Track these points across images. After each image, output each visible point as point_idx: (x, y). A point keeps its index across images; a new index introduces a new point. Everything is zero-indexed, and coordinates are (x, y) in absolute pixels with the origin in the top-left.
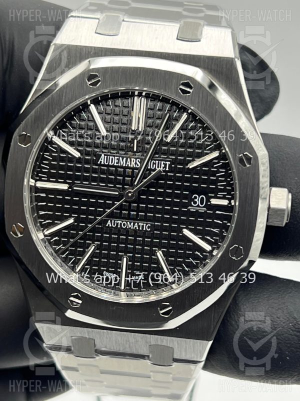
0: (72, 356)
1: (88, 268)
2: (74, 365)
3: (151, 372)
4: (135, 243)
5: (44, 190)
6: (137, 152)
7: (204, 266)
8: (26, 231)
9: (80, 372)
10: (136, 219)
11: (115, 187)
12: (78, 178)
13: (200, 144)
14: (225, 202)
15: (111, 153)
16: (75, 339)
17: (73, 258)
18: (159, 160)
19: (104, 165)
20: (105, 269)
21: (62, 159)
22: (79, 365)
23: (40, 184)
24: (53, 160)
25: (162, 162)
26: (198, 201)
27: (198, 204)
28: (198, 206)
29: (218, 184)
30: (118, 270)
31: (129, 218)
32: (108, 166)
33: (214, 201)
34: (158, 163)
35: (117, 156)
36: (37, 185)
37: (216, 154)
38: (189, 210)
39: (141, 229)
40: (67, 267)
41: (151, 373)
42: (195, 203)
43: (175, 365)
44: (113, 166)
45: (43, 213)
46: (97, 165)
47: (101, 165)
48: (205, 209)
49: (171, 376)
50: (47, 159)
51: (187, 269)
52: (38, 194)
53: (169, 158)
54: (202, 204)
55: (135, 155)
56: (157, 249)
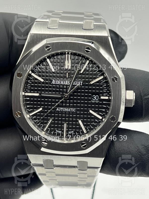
0: (43, 168)
1: (49, 129)
2: (44, 172)
3: (78, 173)
4: (69, 117)
5: (28, 96)
6: (68, 78)
7: (99, 126)
8: (22, 114)
9: (47, 175)
10: (69, 107)
11: (59, 94)
12: (43, 90)
13: (95, 73)
14: (107, 98)
15: (57, 79)
16: (45, 161)
17: (42, 125)
18: (78, 81)
19: (54, 84)
20: (57, 129)
21: (36, 83)
22: (46, 172)
23: (26, 94)
24: (32, 83)
25: (79, 82)
26: (95, 98)
28: (95, 100)
29: (104, 90)
30: (62, 129)
31: (66, 107)
32: (56, 85)
33: (102, 98)
35: (59, 80)
36: (26, 95)
37: (102, 77)
38: (91, 102)
39: (71, 111)
40: (40, 129)
41: (78, 174)
43: (88, 169)
44: (58, 85)
45: (29, 106)
46: (51, 84)
47: (53, 84)
48: (98, 101)
49: (87, 175)
50: (29, 83)
51: (92, 127)
52: (26, 98)
53: (82, 80)
54: (97, 99)
55: (67, 79)
56: (79, 119)
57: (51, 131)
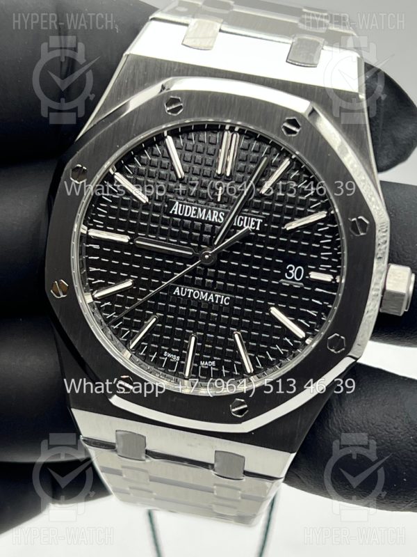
0: (115, 455)
1: (145, 346)
2: (117, 466)
3: (215, 485)
4: (208, 319)
5: (98, 241)
6: (221, 202)
7: (294, 356)
8: (71, 292)
9: (124, 476)
10: (212, 288)
11: (188, 245)
12: (143, 229)
13: (303, 200)
14: (328, 278)
15: (187, 201)
16: (122, 436)
17: (127, 331)
18: (248, 216)
19: (177, 216)
20: (167, 348)
21: (125, 204)
22: (123, 467)
23: (93, 233)
24: (112, 204)
25: (253, 219)
26: (294, 272)
27: (294, 278)
28: (293, 280)
29: (322, 254)
30: (184, 352)
31: (202, 286)
32: (183, 217)
33: (314, 275)
34: (247, 219)
36: (90, 234)
37: (322, 215)
38: (281, 284)
39: (217, 302)
40: (118, 342)
41: (215, 487)
42: (290, 275)
43: (246, 479)
44: (189, 218)
45: (95, 269)
46: (168, 214)
47: (173, 215)
48: (301, 284)
49: (240, 492)
50: (106, 202)
51: (271, 359)
52: (90, 245)
53: (262, 215)
54: (298, 277)
55: (219, 207)
56: (235, 329)
57: (150, 351)
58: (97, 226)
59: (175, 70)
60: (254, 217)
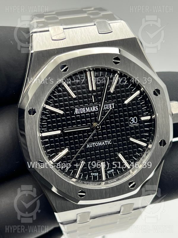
1: (82, 174)
4: (105, 152)
5: (46, 137)
6: (95, 102)
9: (78, 231)
10: (104, 139)
11: (87, 125)
12: (64, 125)
13: (128, 89)
14: (148, 118)
15: (80, 106)
17: (72, 171)
18: (108, 104)
19: (78, 114)
20: (91, 172)
21: (53, 117)
22: (78, 228)
23: (44, 134)
24: (48, 119)
25: (110, 104)
26: (133, 120)
27: (134, 122)
28: (134, 123)
29: (143, 108)
30: (99, 170)
31: (99, 140)
32: (80, 114)
33: (143, 119)
34: (108, 105)
35: (84, 107)
36: (43, 136)
37: (138, 92)
38: (130, 127)
40: (69, 177)
41: (118, 220)
42: (132, 122)
43: (133, 212)
44: (83, 113)
45: (50, 150)
46: (74, 115)
48: (138, 124)
49: (129, 218)
50: (45, 119)
51: (136, 159)
52: (44, 140)
53: (113, 101)
54: (136, 122)
55: (94, 104)
56: (118, 153)
57: (85, 176)
58: (45, 131)
59: (56, 52)
60: (110, 103)
